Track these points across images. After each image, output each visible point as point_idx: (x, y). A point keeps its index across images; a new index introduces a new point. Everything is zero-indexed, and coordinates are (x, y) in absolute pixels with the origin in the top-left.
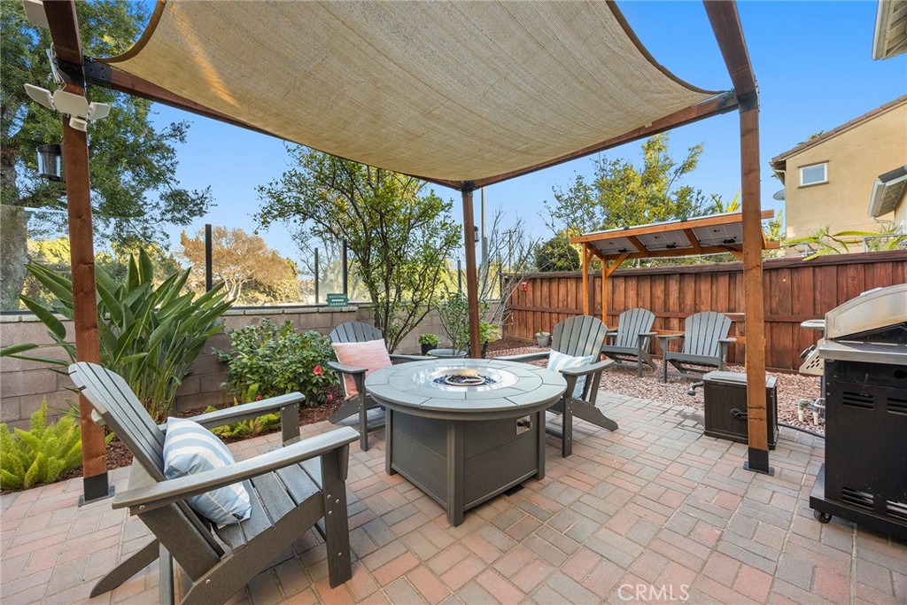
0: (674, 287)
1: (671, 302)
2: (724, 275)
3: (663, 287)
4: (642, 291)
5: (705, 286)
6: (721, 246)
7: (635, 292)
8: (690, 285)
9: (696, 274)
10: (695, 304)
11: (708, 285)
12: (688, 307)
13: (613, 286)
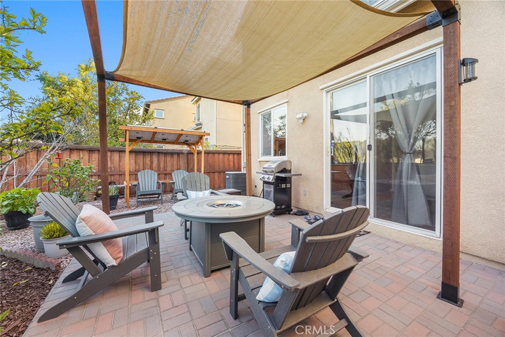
0: (155, 159)
1: (154, 167)
2: (175, 154)
3: (149, 159)
4: (138, 160)
5: (169, 158)
6: (184, 143)
7: (134, 161)
8: (162, 157)
9: (165, 153)
10: (165, 167)
11: (170, 158)
12: (162, 169)
13: (119, 157)
